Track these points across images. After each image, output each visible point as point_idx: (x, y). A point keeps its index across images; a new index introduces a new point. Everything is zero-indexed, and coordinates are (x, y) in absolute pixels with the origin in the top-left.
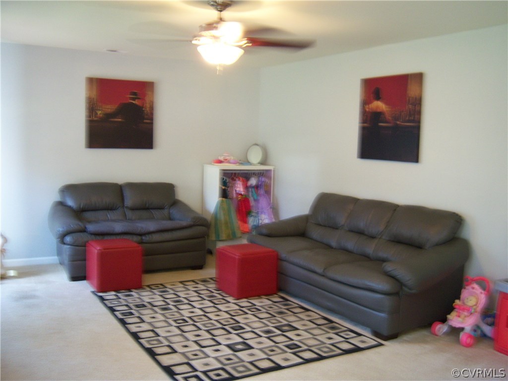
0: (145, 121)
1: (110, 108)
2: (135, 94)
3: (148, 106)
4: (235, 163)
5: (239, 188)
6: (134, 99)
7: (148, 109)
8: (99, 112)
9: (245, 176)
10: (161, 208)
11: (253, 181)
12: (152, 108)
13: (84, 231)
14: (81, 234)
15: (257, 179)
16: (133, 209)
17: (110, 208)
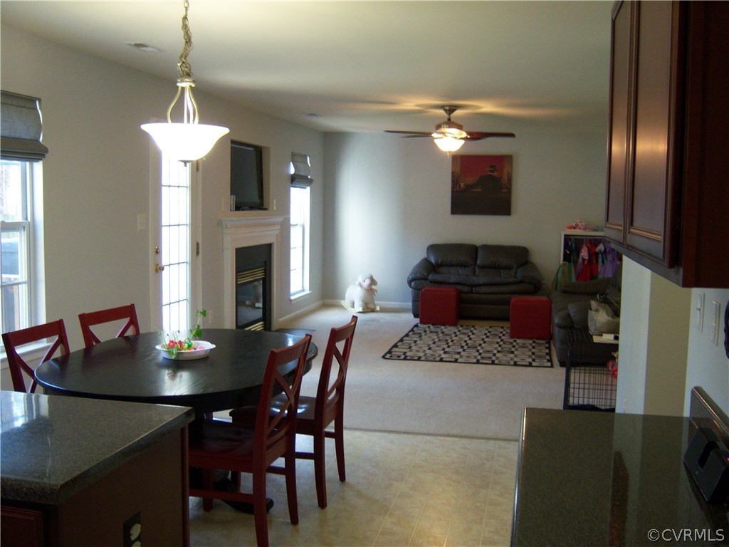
0: (503, 190)
1: (471, 180)
2: (494, 167)
3: (505, 177)
4: (585, 229)
5: (584, 253)
6: (492, 171)
7: (506, 180)
8: (462, 184)
9: (594, 242)
10: (509, 268)
11: (601, 247)
12: (510, 179)
13: (425, 279)
14: (423, 281)
15: (604, 245)
16: (482, 267)
17: (463, 265)
